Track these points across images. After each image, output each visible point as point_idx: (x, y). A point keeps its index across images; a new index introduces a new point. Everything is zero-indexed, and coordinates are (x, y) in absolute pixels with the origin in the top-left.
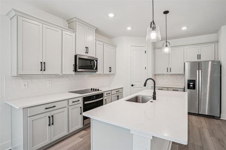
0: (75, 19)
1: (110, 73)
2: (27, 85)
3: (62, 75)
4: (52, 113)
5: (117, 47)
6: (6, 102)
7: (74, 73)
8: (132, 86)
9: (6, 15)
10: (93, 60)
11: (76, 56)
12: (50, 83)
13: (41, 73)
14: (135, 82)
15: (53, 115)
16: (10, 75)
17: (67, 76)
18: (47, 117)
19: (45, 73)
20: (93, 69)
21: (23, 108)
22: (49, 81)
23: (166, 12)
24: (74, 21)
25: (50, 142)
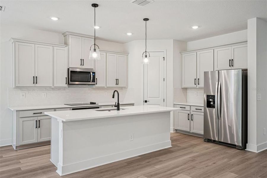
0: (67, 33)
1: (117, 86)
2: (24, 95)
3: (54, 87)
4: (39, 118)
5: (129, 54)
6: (8, 107)
7: (66, 86)
8: (145, 102)
9: (9, 41)
10: (90, 73)
11: (68, 69)
12: (46, 95)
13: (34, 85)
14: (149, 97)
15: (40, 120)
16: (12, 87)
17: (59, 88)
18: (35, 121)
19: (37, 85)
20: (90, 82)
21: (16, 111)
22: (44, 93)
23: (146, 19)
24: (67, 35)
25: (36, 142)
